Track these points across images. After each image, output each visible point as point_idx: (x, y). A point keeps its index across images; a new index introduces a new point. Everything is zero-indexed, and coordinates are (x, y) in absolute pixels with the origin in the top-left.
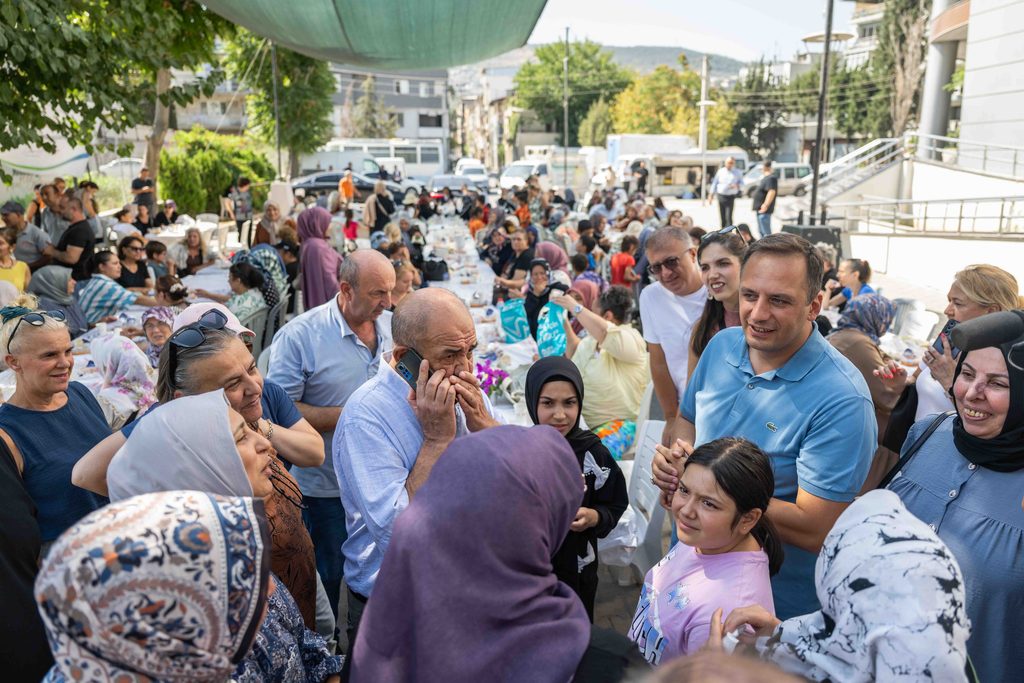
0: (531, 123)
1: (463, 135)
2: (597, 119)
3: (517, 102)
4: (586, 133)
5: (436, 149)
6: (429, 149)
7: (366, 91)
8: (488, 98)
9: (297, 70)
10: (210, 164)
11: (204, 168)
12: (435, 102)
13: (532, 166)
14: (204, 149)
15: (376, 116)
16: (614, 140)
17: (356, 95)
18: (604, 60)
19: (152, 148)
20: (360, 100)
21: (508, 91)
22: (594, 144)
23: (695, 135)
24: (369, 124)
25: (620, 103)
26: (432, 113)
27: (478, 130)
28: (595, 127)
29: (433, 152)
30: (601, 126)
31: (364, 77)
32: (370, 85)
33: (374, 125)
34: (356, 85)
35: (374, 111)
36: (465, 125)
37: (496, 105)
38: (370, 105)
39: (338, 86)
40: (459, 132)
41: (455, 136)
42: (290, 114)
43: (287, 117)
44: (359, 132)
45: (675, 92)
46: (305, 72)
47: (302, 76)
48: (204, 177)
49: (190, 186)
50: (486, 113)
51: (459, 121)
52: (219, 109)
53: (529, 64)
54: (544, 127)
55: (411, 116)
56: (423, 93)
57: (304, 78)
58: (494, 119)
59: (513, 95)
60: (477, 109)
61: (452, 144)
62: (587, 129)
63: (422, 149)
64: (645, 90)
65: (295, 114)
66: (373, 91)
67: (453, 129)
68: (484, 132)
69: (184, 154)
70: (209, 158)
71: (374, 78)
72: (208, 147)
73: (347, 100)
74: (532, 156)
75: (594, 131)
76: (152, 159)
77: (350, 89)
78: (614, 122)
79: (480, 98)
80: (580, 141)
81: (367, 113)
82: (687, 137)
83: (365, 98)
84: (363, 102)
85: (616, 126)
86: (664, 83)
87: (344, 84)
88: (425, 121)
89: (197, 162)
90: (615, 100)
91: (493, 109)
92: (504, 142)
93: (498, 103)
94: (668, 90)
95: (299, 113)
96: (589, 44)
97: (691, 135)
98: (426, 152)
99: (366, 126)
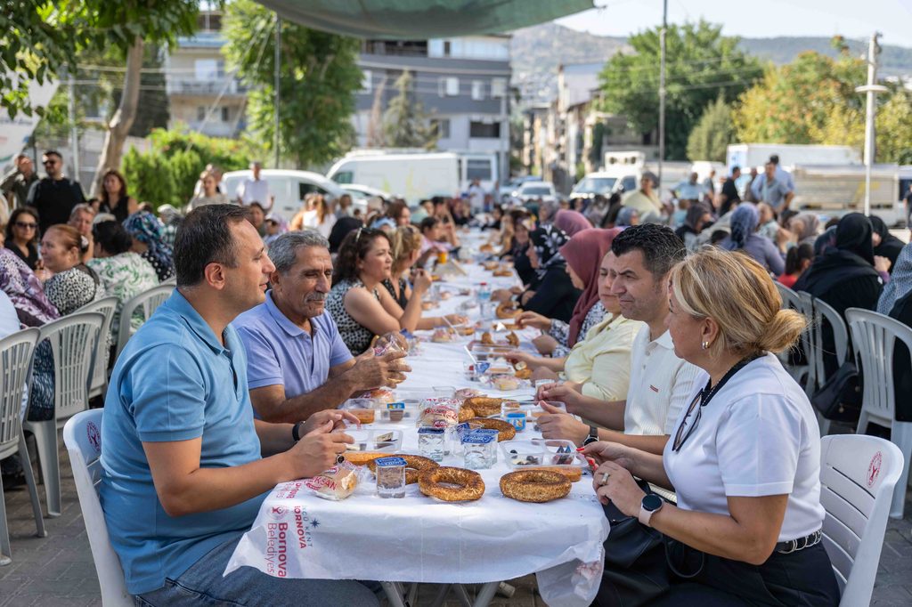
0: (622, 132)
1: (532, 153)
2: (714, 124)
3: (602, 105)
4: (699, 144)
5: (488, 162)
6: (479, 162)
7: (402, 89)
8: (566, 100)
9: (312, 59)
10: (189, 168)
11: (182, 172)
12: (491, 104)
13: (615, 179)
14: (184, 149)
15: (412, 122)
16: (738, 152)
17: (390, 94)
18: (726, 49)
19: (114, 139)
20: (394, 101)
21: (592, 91)
22: (709, 159)
23: (858, 145)
24: (403, 132)
25: (747, 105)
26: (488, 119)
27: (550, 145)
28: (711, 135)
29: (484, 166)
30: (719, 136)
31: (400, 72)
32: (407, 84)
33: (410, 132)
34: (390, 82)
35: (410, 115)
36: (535, 140)
37: (576, 111)
38: (406, 108)
39: (367, 84)
40: (527, 150)
41: (521, 155)
42: (300, 114)
43: (296, 118)
44: (390, 142)
45: (826, 88)
46: (321, 61)
47: (318, 66)
48: (181, 183)
49: (160, 192)
50: (563, 122)
51: (527, 136)
52: (219, 116)
53: (621, 54)
54: (640, 138)
55: (460, 124)
56: (476, 93)
57: (321, 69)
58: (572, 130)
59: (598, 97)
60: (551, 118)
61: (514, 165)
62: (699, 139)
63: (470, 162)
64: (783, 84)
65: (305, 115)
66: (411, 88)
67: (518, 145)
68: (558, 147)
69: (159, 154)
70: (188, 161)
71: (413, 73)
72: (189, 146)
73: (377, 103)
74: (616, 165)
75: (710, 142)
76: (113, 152)
77: (381, 87)
78: (740, 130)
79: (556, 104)
80: (690, 155)
81: (401, 118)
82: (847, 147)
83: (401, 98)
84: (397, 104)
85: (740, 136)
86: (812, 75)
87: (375, 81)
88: (477, 130)
89: (173, 164)
90: (739, 101)
91: (571, 116)
92: (585, 159)
93: (579, 108)
94: (816, 84)
95: (310, 114)
96: (704, 26)
97: (852, 144)
98: (474, 166)
99: (399, 135)
